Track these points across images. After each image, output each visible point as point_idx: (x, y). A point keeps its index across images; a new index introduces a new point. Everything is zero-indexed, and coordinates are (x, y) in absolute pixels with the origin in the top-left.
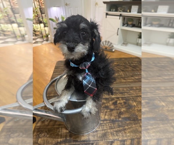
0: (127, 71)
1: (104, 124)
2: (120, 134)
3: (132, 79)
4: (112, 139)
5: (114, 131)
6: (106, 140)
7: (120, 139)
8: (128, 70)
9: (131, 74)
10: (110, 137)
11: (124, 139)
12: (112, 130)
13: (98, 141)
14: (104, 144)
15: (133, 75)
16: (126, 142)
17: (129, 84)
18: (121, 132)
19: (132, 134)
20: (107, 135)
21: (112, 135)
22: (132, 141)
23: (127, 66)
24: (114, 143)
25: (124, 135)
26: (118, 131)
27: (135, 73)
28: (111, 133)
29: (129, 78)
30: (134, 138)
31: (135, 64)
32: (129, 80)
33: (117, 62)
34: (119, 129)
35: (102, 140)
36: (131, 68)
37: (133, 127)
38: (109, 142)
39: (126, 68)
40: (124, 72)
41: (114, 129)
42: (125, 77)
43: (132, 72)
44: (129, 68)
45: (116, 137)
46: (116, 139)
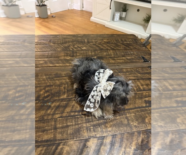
0: (118, 50)
1: (78, 116)
2: (99, 129)
3: (122, 59)
4: (87, 136)
5: (91, 125)
6: (79, 138)
7: (98, 136)
8: (119, 48)
9: (123, 53)
10: (84, 133)
11: (103, 136)
12: (88, 125)
13: (68, 139)
14: (74, 143)
15: (124, 54)
16: (105, 140)
17: (118, 65)
18: (100, 127)
19: (114, 128)
20: (81, 131)
21: (87, 131)
22: (113, 138)
23: (119, 44)
24: (89, 141)
25: (104, 130)
26: (97, 125)
27: (128, 52)
28: (87, 129)
29: (120, 58)
30: (116, 134)
31: (128, 42)
32: (119, 61)
33: (108, 39)
34: (98, 122)
35: (74, 139)
36: (123, 46)
37: (117, 120)
38: (83, 141)
39: (118, 46)
40: (114, 51)
41: (92, 123)
42: (114, 57)
43: (124, 51)
44: (121, 46)
45: (93, 133)
46: (92, 136)
